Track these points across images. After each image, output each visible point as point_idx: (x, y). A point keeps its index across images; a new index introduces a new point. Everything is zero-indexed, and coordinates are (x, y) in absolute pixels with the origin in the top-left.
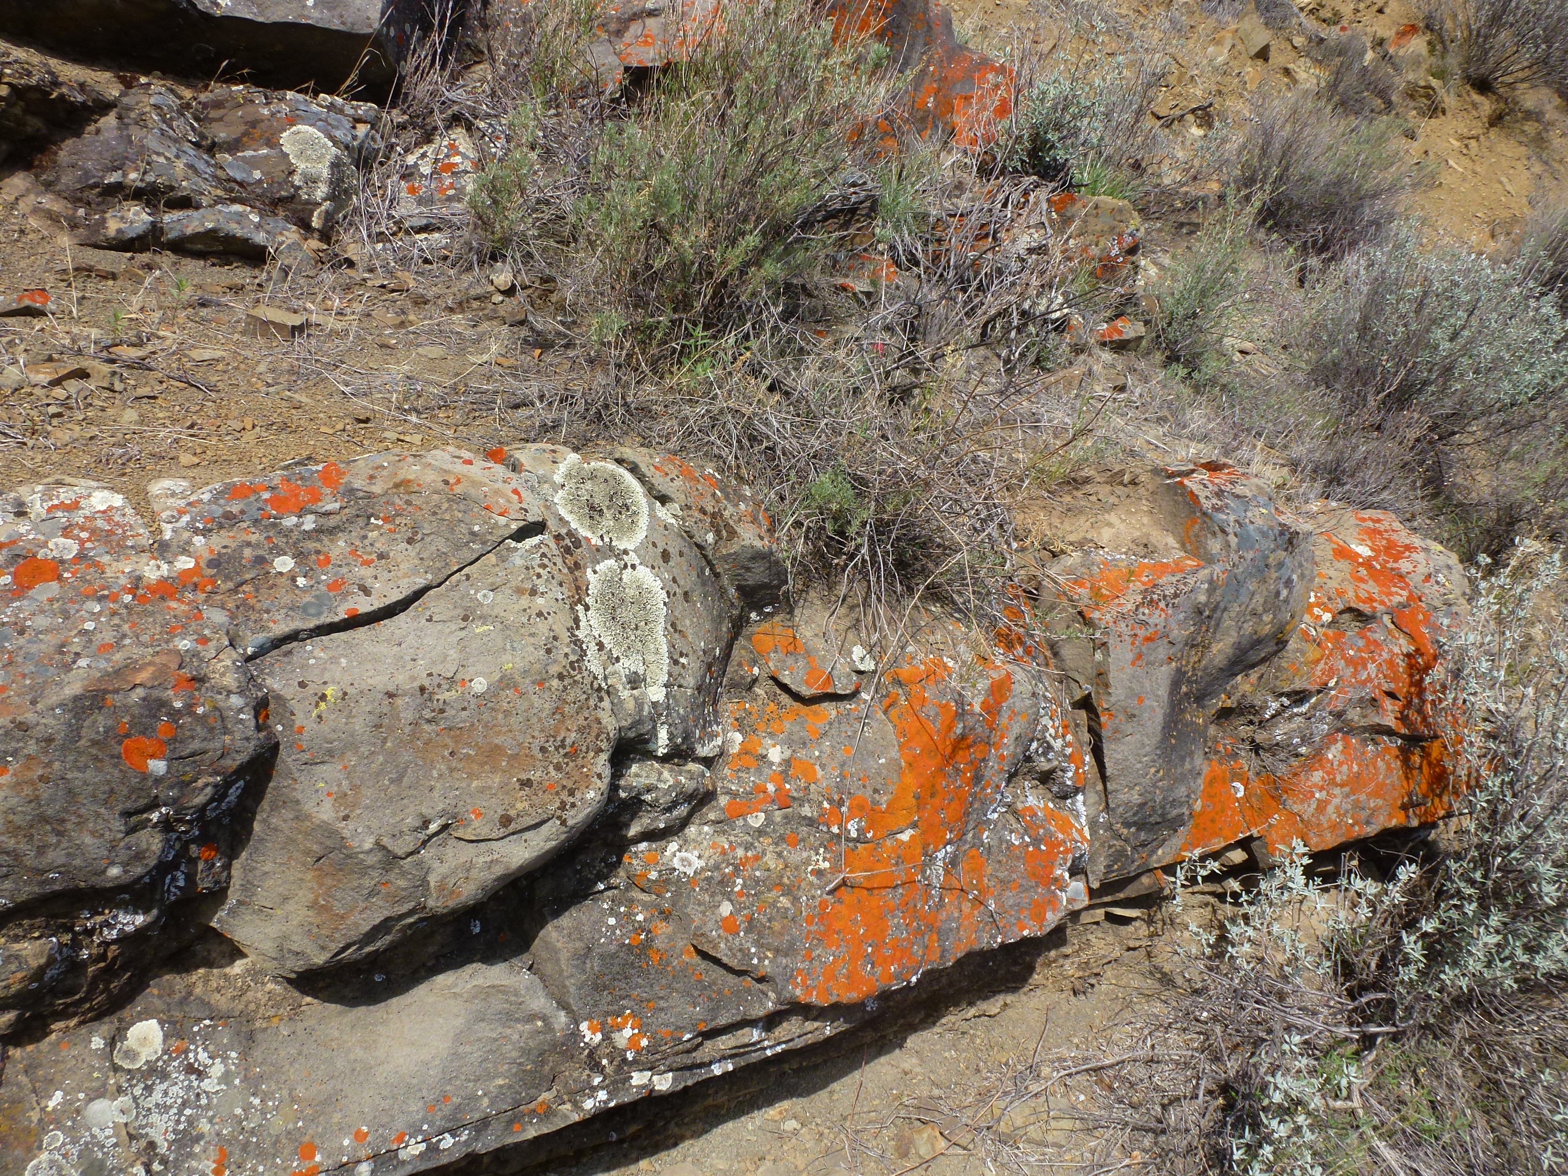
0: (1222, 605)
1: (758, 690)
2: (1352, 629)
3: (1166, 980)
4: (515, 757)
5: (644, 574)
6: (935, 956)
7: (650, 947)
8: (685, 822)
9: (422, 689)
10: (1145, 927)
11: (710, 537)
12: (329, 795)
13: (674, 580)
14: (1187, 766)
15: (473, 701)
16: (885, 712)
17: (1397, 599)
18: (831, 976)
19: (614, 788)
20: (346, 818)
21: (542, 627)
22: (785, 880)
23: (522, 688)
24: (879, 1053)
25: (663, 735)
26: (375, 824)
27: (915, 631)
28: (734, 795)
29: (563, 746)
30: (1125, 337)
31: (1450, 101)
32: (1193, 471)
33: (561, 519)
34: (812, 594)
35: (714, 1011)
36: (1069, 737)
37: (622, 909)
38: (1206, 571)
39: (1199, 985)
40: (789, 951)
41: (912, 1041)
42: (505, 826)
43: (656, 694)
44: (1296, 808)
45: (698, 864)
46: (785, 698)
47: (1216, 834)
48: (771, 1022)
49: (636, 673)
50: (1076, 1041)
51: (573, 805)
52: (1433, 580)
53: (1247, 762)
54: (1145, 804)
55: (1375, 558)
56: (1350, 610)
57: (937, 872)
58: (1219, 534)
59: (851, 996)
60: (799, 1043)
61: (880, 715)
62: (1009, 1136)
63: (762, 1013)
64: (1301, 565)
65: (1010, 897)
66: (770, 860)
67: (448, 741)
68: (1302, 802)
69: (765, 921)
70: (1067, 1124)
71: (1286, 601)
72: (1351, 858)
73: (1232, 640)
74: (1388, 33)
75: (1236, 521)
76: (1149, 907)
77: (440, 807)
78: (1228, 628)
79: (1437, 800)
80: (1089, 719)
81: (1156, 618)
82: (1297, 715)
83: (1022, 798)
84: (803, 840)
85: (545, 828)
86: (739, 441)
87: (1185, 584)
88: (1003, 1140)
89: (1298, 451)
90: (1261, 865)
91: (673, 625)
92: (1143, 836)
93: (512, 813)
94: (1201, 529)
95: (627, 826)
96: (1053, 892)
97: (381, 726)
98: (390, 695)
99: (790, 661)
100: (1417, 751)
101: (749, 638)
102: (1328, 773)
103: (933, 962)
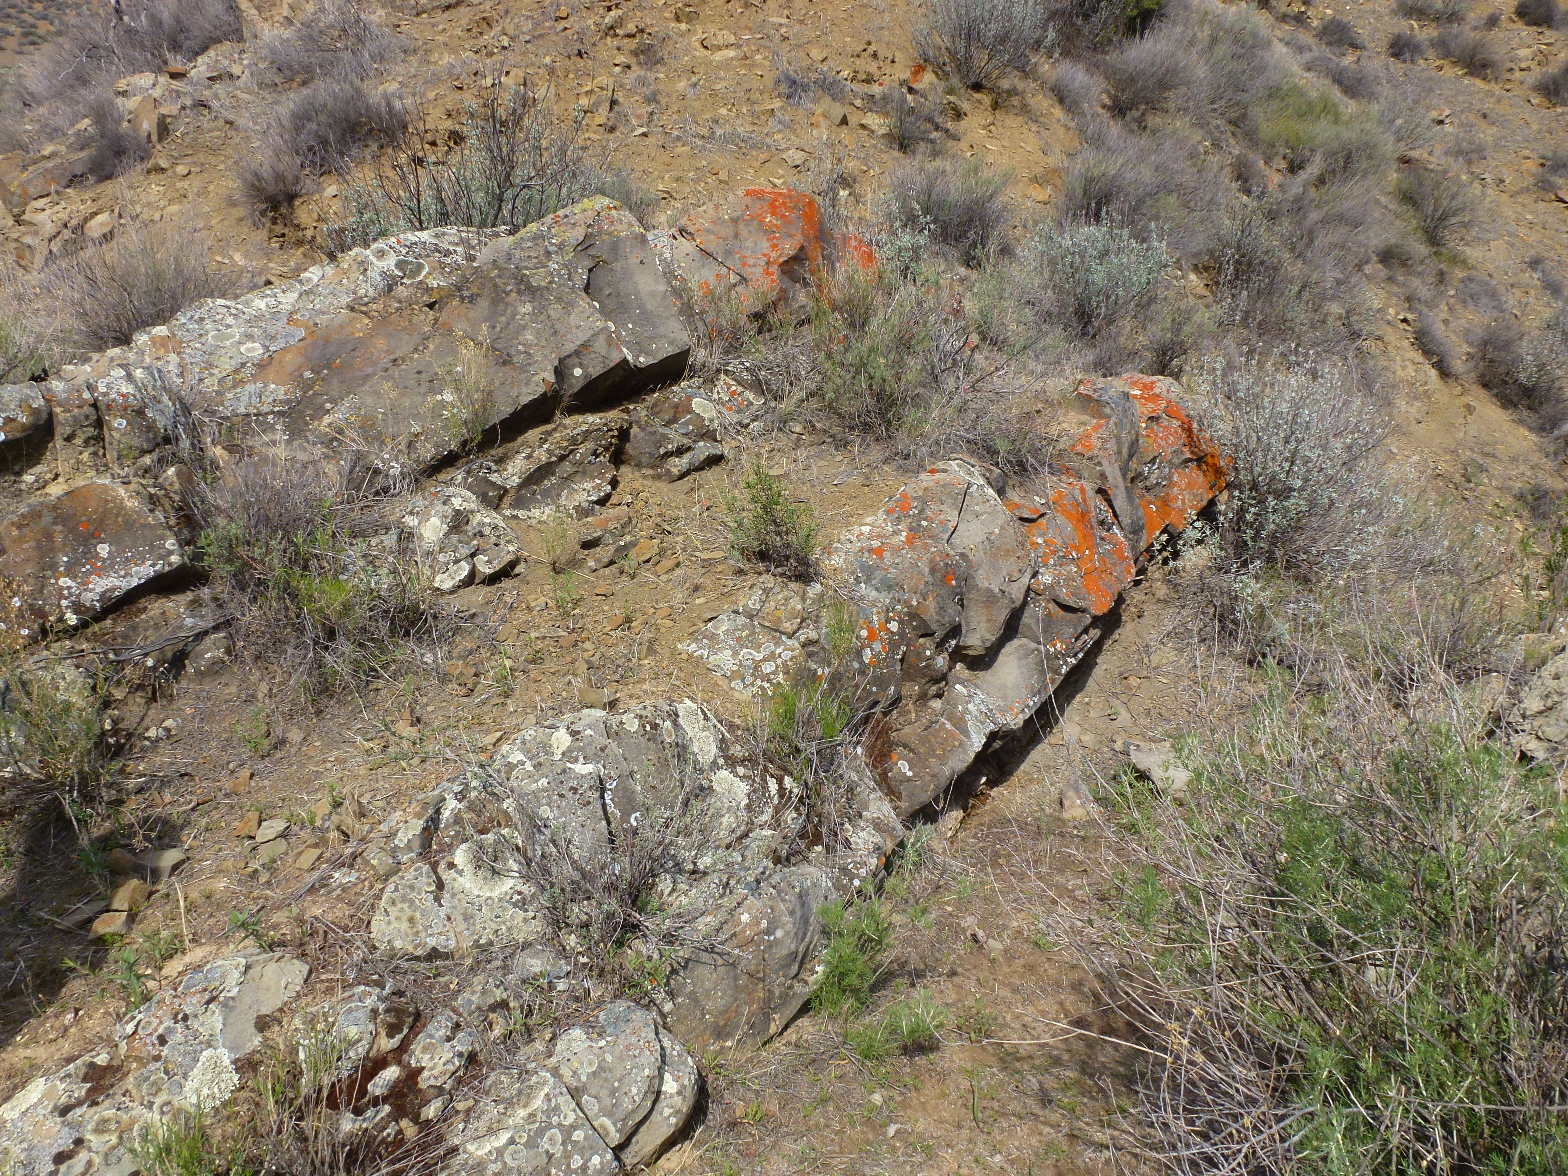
0: (1121, 433)
2: (1155, 425)
10: (1146, 583)
15: (998, 537)
17: (1163, 406)
18: (1096, 607)
20: (990, 584)
22: (1071, 577)
28: (1041, 557)
30: (976, 344)
31: (965, 106)
38: (1112, 421)
40: (1085, 599)
42: (1021, 573)
45: (1050, 579)
46: (1026, 524)
47: (1155, 529)
52: (1170, 391)
53: (1149, 497)
54: (1131, 523)
55: (1144, 393)
56: (1150, 418)
57: (1098, 565)
61: (1058, 515)
64: (1133, 405)
66: (1063, 572)
68: (1176, 503)
69: (1073, 592)
71: (1134, 424)
73: (1127, 446)
74: (906, 75)
75: (1109, 398)
78: (1124, 441)
80: (1103, 496)
82: (1156, 469)
83: (1101, 533)
84: (1066, 563)
92: (1136, 537)
93: (1020, 568)
94: (1098, 407)
99: (1021, 510)
100: (1204, 463)
102: (1178, 487)
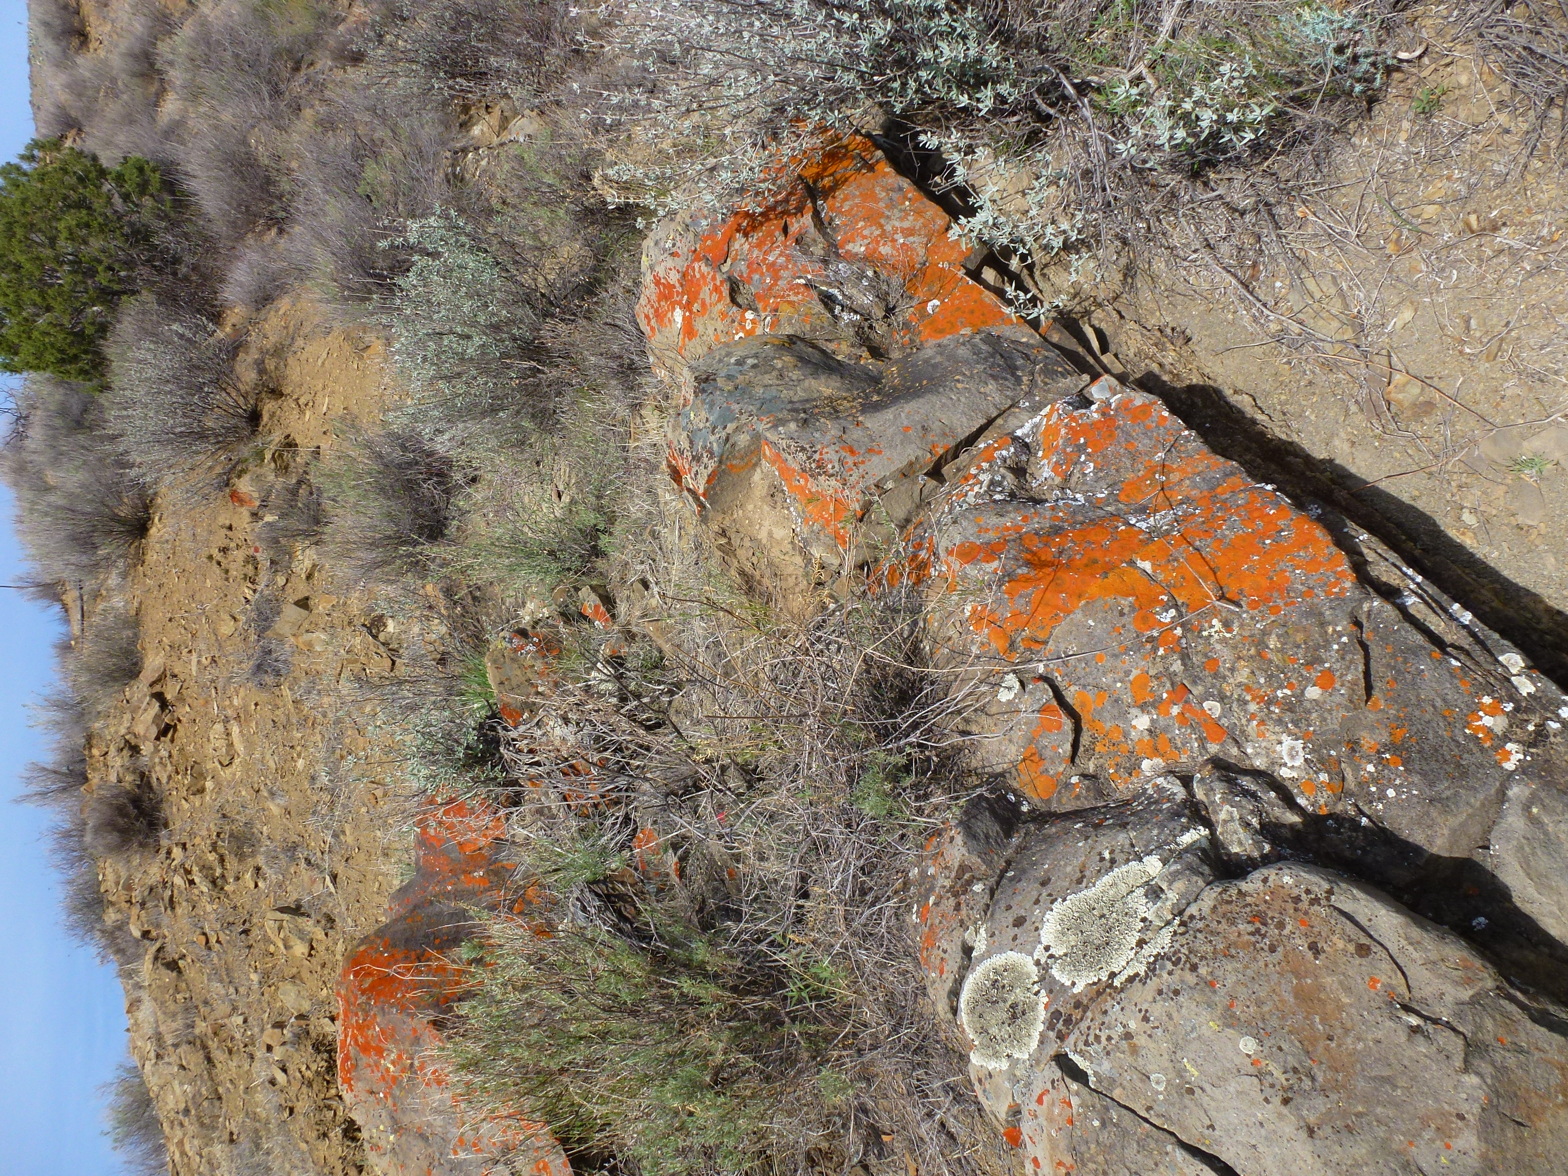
0: (789, 406)
1: (1091, 768)
2: (747, 291)
3: (1129, 272)
4: (1297, 975)
5: (1049, 932)
6: (1234, 480)
7: (1393, 743)
8: (1256, 774)
9: (1286, 1101)
10: (1094, 315)
11: (978, 888)
12: (1448, 1147)
13: (1037, 902)
14: (938, 359)
15: (1268, 1043)
16: (1045, 643)
17: (704, 269)
19: (1266, 861)
20: (1461, 1117)
21: (1157, 1011)
23: (1227, 1001)
24: (1351, 476)
25: (1187, 838)
26: (1448, 1084)
28: (1202, 741)
29: (1258, 931)
30: (598, 601)
31: (277, 437)
32: (689, 490)
33: (1041, 1042)
34: (974, 764)
35: (1414, 651)
36: (973, 471)
37: (1373, 789)
38: (768, 435)
39: (1118, 243)
40: (1314, 613)
41: (1319, 453)
42: (1368, 948)
43: (1153, 865)
44: (922, 251)
45: (1287, 741)
46: (1085, 740)
47: (982, 302)
48: (1390, 593)
49: (1146, 895)
50: (1230, 316)
51: (1308, 892)
53: (906, 312)
54: (992, 376)
55: (679, 303)
56: (733, 300)
57: (1161, 519)
58: (731, 441)
59: (1319, 533)
60: (1393, 556)
61: (1051, 646)
62: (1353, 325)
63: (1389, 607)
64: (720, 361)
65: (1143, 444)
66: (1243, 675)
67: (1320, 1049)
68: (912, 249)
69: (1301, 652)
70: (1311, 284)
71: (756, 356)
72: (937, 185)
73: (813, 382)
74: (245, 512)
75: (713, 433)
76: (1076, 321)
77: (1389, 1024)
78: (805, 391)
79: (850, 147)
80: (946, 463)
81: (831, 455)
82: (844, 295)
83: (1050, 482)
84: (1205, 655)
85: (1347, 907)
86: (873, 904)
87: (789, 447)
88: (1361, 329)
89: (622, 411)
90: (985, 252)
91: (1079, 881)
92: (1020, 362)
93: (1351, 948)
94: (734, 457)
95: (1292, 826)
96: (1116, 410)
97: (1347, 1126)
98: (1311, 1132)
99: (1048, 753)
100: (820, 185)
101: (1048, 801)
102: (878, 242)
103: (1241, 479)
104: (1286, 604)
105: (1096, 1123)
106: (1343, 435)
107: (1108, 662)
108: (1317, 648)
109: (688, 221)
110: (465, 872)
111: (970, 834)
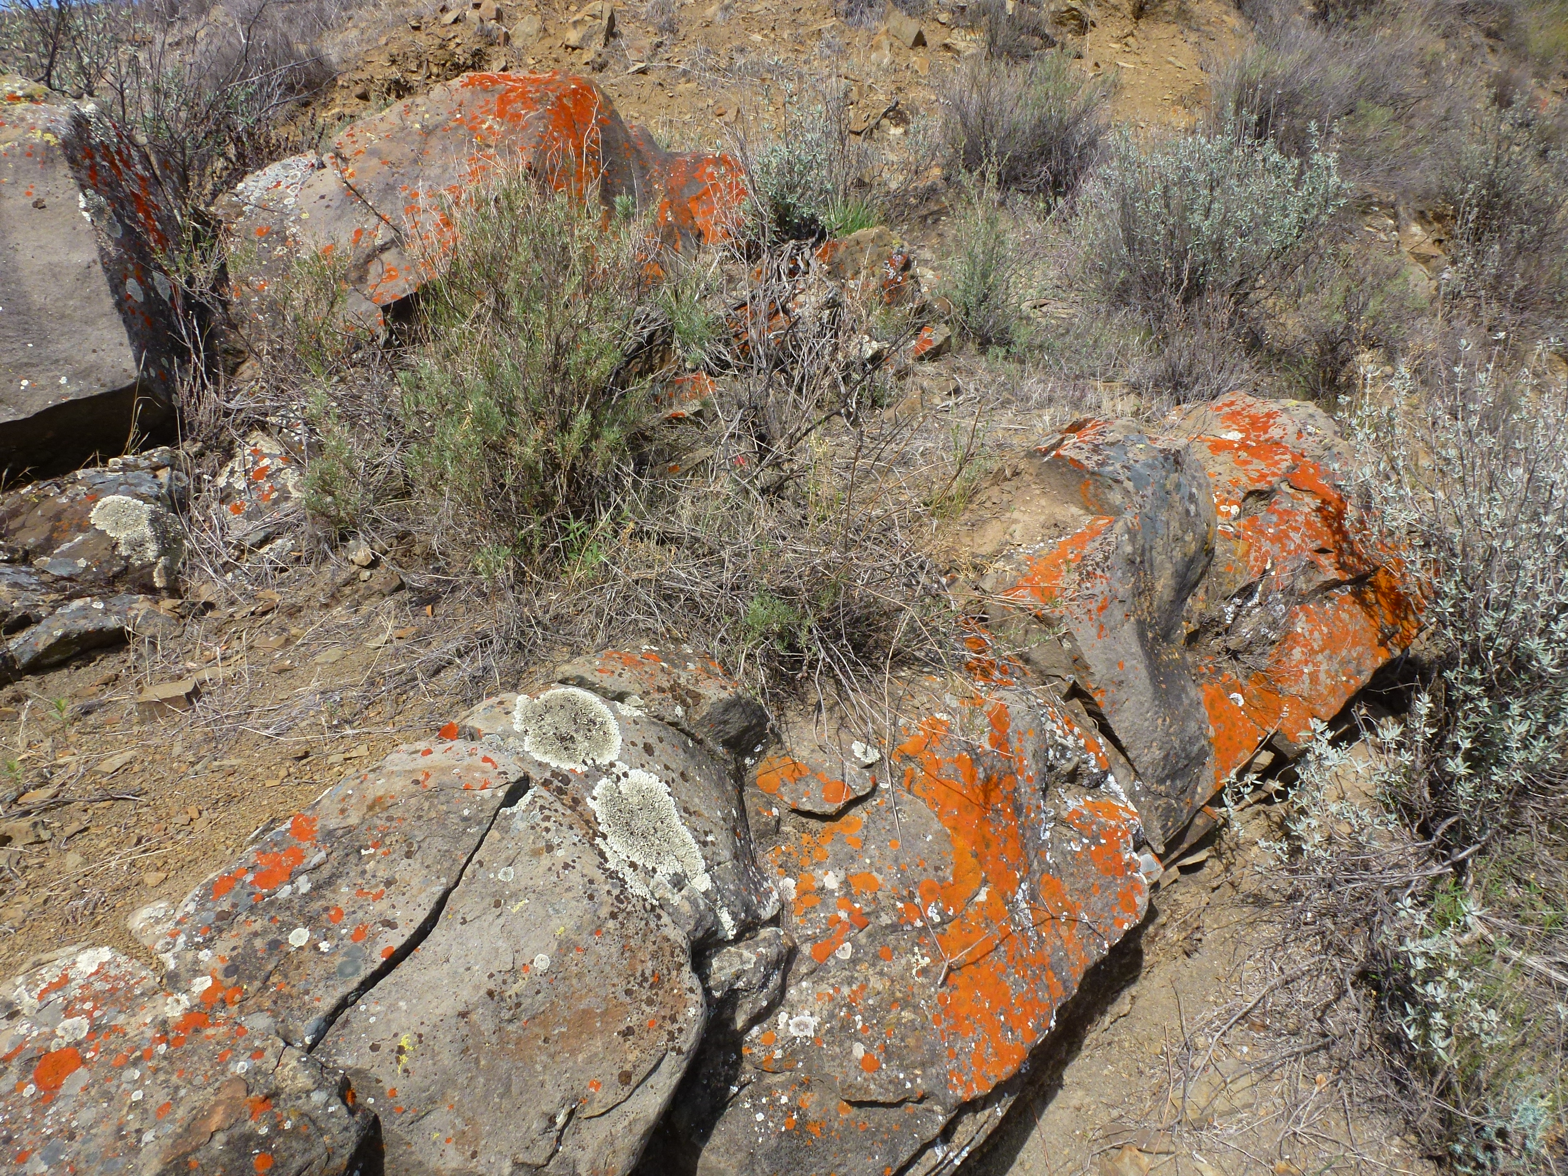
0: (1147, 546)
1: (786, 828)
2: (1260, 508)
3: (1259, 901)
4: (604, 1014)
5: (638, 776)
6: (1059, 992)
7: (806, 1123)
8: (783, 989)
9: (490, 994)
10: (1217, 863)
11: (679, 711)
12: (448, 1141)
13: (667, 768)
14: (1186, 702)
15: (543, 980)
16: (909, 791)
17: (1284, 465)
18: (980, 1061)
19: (707, 992)
20: (474, 1155)
21: (574, 877)
22: (899, 995)
23: (582, 945)
24: (1045, 1104)
25: (726, 918)
26: (504, 1146)
27: (898, 704)
28: (813, 939)
29: (645, 979)
30: (936, 344)
32: (1062, 440)
33: (540, 764)
34: (790, 714)
35: (893, 1152)
36: (1077, 730)
37: (764, 1100)
38: (1121, 523)
39: (1290, 890)
40: (933, 1059)
41: (1069, 1075)
42: (628, 1083)
43: (702, 883)
44: (1293, 691)
45: (814, 1022)
46: (813, 824)
47: (1239, 749)
49: (675, 874)
50: (1212, 998)
51: (680, 1030)
52: (1304, 434)
53: (1232, 671)
54: (1168, 755)
55: (1248, 437)
56: (1250, 494)
57: (1025, 914)
58: (1114, 485)
59: (1007, 1070)
60: (980, 1138)
61: (907, 797)
62: (1200, 1120)
63: (937, 1130)
64: (1194, 477)
65: (1097, 902)
66: (876, 983)
67: (536, 1030)
68: (1296, 681)
69: (897, 1042)
70: (1244, 1082)
71: (1197, 514)
72: (1360, 709)
73: (1169, 572)
75: (1123, 467)
76: (1212, 843)
77: (559, 1096)
78: (1162, 562)
79: (1405, 623)
80: (1084, 704)
81: (1099, 587)
82: (1253, 608)
83: (1063, 806)
84: (895, 948)
85: (663, 1065)
86: (658, 606)
87: (1109, 544)
88: (1196, 1127)
89: (1132, 373)
90: (1290, 756)
91: (686, 810)
92: (1179, 784)
93: (628, 1067)
94: (1097, 488)
95: (732, 1020)
96: (1132, 877)
97: (468, 1049)
98: (463, 1015)
99: (801, 787)
100: (1368, 588)
101: (754, 785)
102: (1305, 646)
103: (1061, 997)
104: (942, 1031)
105: (466, 812)
106: (1087, 1100)
107: (889, 852)
108: (901, 1058)
109: (1335, 450)
110: (672, 202)
111: (730, 706)
